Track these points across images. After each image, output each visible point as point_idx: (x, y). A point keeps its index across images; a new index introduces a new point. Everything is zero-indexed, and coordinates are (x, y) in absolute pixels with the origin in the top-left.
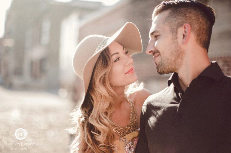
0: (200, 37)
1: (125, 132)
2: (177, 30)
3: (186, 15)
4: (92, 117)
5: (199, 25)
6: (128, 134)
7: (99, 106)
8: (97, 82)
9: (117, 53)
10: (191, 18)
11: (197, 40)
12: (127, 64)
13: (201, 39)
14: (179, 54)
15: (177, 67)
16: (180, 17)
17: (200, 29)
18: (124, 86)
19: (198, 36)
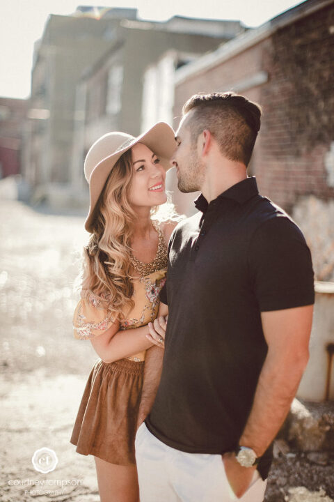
0: (227, 147)
1: (149, 271)
2: (198, 137)
3: (210, 117)
4: (102, 242)
5: (225, 132)
6: (152, 272)
7: (113, 227)
8: (110, 195)
9: (143, 161)
10: (216, 122)
11: (222, 151)
12: (153, 177)
13: (227, 150)
14: (199, 169)
15: (198, 184)
16: (204, 121)
17: (226, 137)
18: (149, 208)
19: (223, 145)
